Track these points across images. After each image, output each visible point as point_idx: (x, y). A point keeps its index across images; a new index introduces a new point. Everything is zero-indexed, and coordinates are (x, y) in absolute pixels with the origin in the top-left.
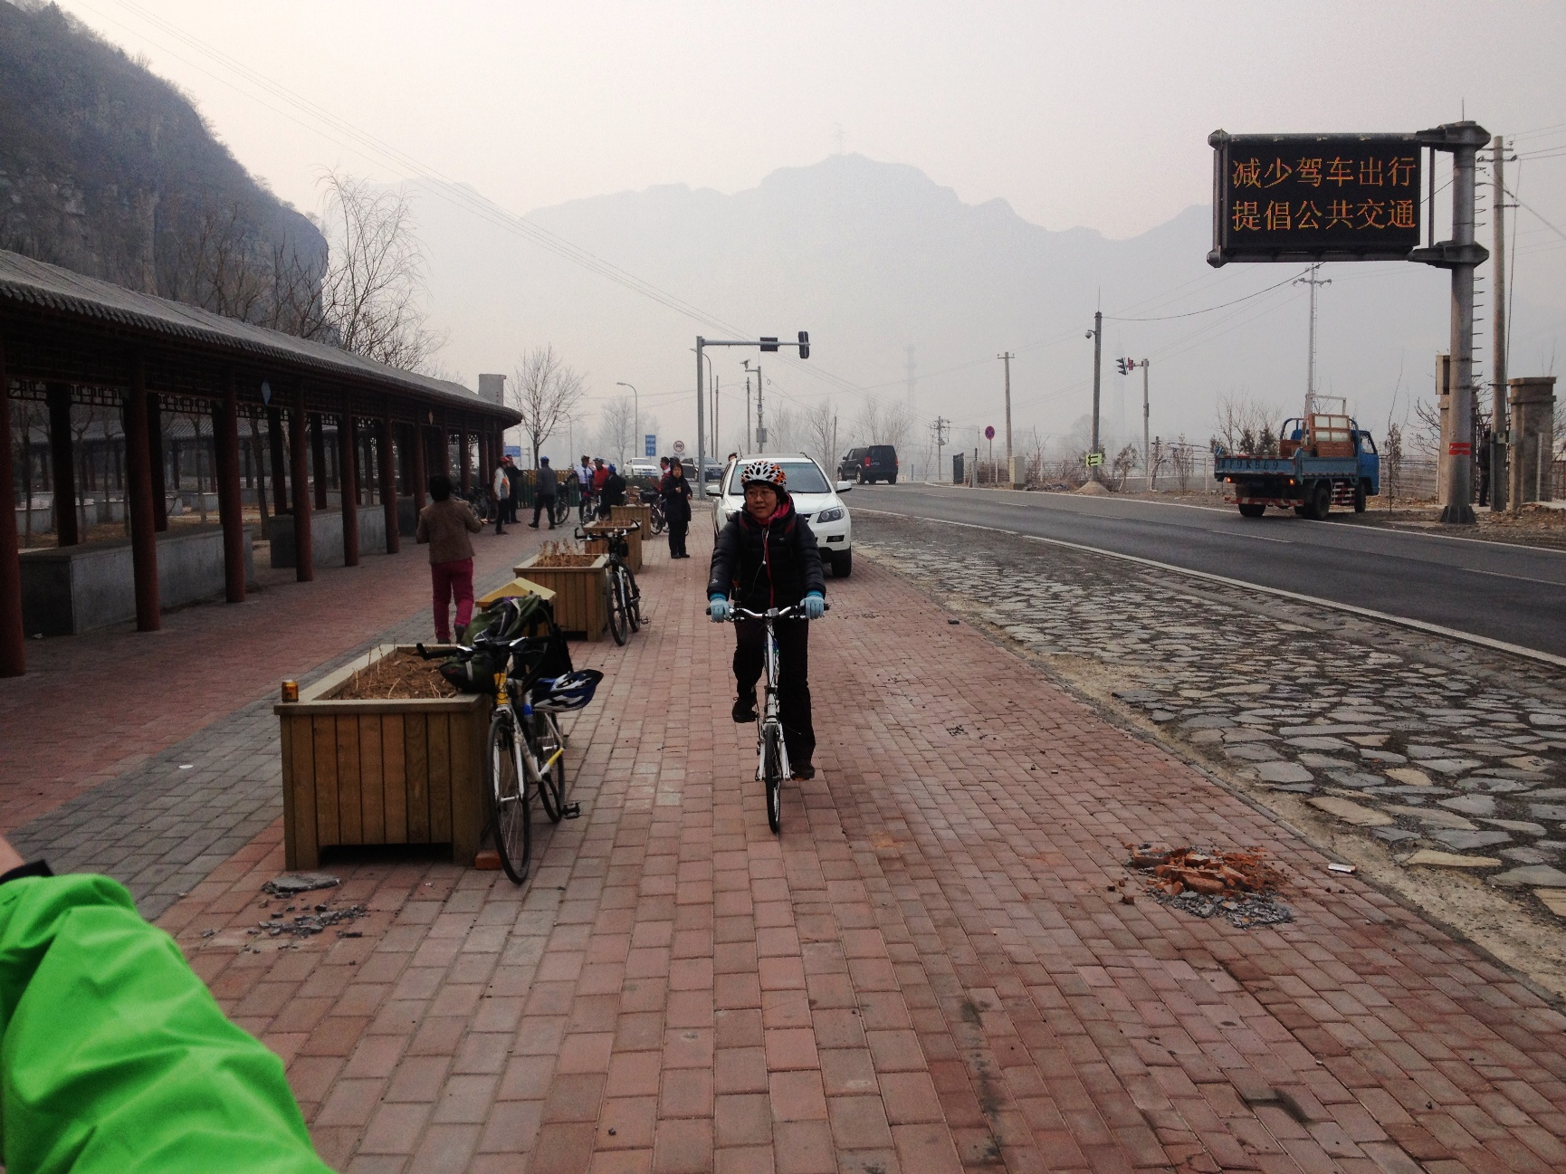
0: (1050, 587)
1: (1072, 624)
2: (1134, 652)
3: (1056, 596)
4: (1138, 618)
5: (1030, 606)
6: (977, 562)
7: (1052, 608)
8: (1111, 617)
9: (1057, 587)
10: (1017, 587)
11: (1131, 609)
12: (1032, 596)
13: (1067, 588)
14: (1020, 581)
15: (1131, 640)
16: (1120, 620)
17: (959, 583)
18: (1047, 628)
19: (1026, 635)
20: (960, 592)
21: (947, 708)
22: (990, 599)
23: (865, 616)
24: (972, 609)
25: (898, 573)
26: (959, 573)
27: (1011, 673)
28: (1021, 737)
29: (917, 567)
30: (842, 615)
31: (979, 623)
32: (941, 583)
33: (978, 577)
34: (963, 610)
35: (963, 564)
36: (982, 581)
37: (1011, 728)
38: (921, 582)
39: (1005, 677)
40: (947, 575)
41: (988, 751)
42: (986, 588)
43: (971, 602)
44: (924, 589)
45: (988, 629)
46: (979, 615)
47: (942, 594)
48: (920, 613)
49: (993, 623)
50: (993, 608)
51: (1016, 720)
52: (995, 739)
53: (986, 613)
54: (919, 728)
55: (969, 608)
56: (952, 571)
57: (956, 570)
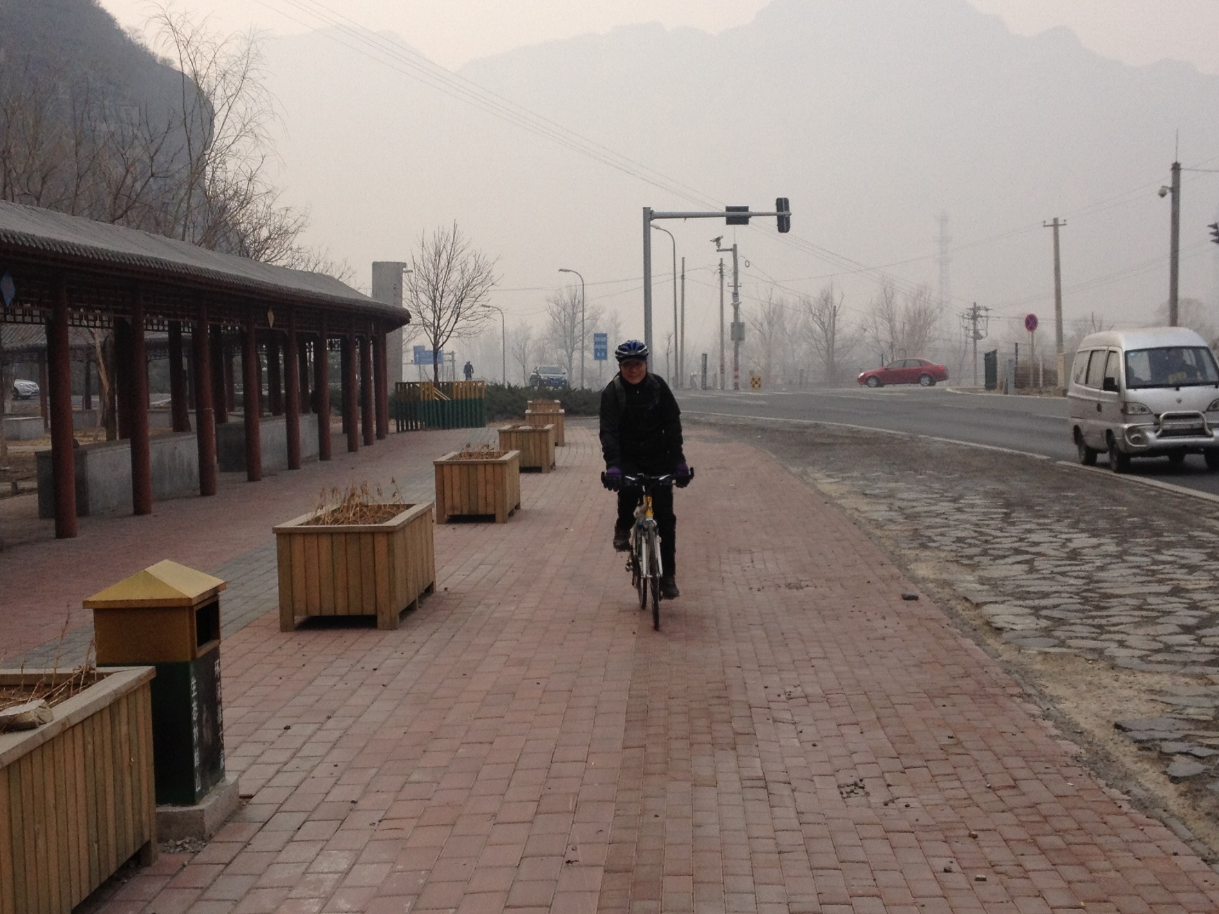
0: (1069, 540)
1: (1086, 600)
2: (1167, 648)
3: (1074, 555)
4: (1188, 591)
5: (1032, 570)
6: (978, 502)
7: (1063, 574)
8: (1146, 589)
9: (1081, 540)
10: (1021, 540)
11: (1180, 574)
12: (1039, 554)
13: (1095, 541)
14: (1030, 531)
15: (1166, 630)
16: (1158, 594)
17: (942, 535)
18: (1045, 608)
19: (1012, 619)
20: (937, 548)
21: (851, 747)
22: (976, 559)
23: (789, 586)
24: (945, 576)
25: (860, 519)
26: (946, 519)
27: (969, 684)
28: (952, 802)
29: (891, 510)
30: (756, 586)
31: (948, 597)
32: (916, 534)
33: (971, 524)
34: (932, 577)
35: (957, 506)
36: (976, 532)
37: (941, 785)
38: (887, 533)
39: (957, 690)
40: (929, 521)
41: (886, 832)
42: (977, 542)
43: (947, 564)
44: (888, 543)
45: (959, 608)
46: (953, 585)
47: (909, 552)
48: (869, 582)
49: (966, 599)
50: (977, 573)
51: (951, 771)
52: (907, 806)
53: (962, 582)
54: (794, 784)
55: (941, 574)
56: (938, 515)
57: (944, 513)
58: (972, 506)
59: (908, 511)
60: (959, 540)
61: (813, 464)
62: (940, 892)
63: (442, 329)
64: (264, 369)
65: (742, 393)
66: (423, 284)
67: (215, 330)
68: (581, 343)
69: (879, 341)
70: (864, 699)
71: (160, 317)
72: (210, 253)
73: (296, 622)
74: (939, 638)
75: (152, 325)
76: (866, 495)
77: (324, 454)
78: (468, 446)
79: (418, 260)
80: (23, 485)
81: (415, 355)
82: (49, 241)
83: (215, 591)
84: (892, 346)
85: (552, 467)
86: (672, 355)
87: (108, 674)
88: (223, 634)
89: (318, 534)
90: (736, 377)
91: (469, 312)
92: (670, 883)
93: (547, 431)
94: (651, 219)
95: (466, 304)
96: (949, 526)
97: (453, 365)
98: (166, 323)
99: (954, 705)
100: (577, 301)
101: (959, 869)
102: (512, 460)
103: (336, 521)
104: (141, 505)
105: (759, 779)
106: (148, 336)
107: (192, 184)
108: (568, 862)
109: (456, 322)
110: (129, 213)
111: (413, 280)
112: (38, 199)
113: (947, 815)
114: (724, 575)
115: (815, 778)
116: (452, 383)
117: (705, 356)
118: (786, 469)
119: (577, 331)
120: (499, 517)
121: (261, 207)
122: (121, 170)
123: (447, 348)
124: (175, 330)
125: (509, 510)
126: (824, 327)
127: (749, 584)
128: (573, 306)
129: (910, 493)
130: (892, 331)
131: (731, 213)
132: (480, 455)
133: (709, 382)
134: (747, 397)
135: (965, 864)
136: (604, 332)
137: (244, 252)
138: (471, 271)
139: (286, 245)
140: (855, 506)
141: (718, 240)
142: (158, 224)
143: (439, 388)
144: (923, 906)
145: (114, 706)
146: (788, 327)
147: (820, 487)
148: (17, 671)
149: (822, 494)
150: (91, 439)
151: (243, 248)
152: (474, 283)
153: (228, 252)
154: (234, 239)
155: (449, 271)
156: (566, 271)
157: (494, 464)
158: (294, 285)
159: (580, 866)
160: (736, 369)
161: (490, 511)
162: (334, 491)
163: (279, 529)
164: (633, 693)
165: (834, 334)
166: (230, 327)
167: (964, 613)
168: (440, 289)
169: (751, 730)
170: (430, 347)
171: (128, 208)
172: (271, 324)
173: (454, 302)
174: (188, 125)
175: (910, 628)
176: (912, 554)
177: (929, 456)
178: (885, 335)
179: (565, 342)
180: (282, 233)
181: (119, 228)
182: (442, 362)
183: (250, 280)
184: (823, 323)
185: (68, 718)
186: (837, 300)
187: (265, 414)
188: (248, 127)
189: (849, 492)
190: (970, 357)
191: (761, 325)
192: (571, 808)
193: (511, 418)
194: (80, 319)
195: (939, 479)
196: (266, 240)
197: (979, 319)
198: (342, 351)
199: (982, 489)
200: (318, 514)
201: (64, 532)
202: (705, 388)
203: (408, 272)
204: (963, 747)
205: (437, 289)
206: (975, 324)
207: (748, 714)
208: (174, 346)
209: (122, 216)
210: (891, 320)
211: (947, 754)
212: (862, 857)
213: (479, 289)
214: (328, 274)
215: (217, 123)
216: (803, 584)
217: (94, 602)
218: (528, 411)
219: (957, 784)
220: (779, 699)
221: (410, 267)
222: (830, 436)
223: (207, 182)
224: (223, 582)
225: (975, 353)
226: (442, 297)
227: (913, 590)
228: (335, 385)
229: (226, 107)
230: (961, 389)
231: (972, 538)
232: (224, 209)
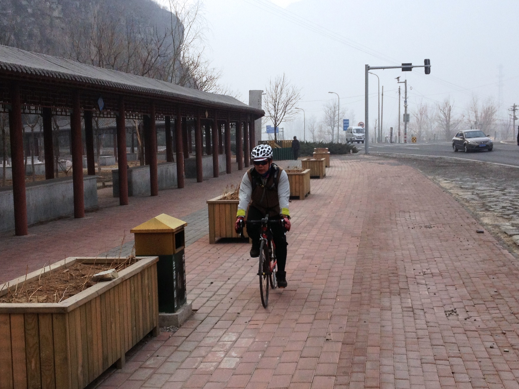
6: (513, 191)
20: (493, 211)
21: (451, 295)
22: (511, 216)
23: (426, 227)
24: (496, 223)
25: (459, 198)
26: (498, 198)
27: (505, 269)
28: (495, 319)
29: (473, 194)
30: (411, 226)
31: (497, 232)
32: (484, 205)
33: (510, 201)
34: (490, 223)
35: (503, 192)
36: (511, 204)
37: (491, 312)
38: (471, 204)
39: (500, 272)
40: (489, 199)
41: (465, 331)
42: (512, 208)
43: (497, 218)
44: (471, 209)
45: (502, 237)
46: (500, 227)
47: (481, 212)
48: (461, 225)
49: (505, 233)
50: (511, 222)
51: (496, 306)
52: (475, 320)
53: (504, 225)
54: (425, 310)
55: (494, 222)
56: (494, 197)
57: (497, 196)
58: (510, 193)
59: (480, 195)
60: (503, 207)
61: (439, 175)
62: (488, 356)
63: (278, 118)
64: (204, 136)
65: (408, 144)
66: (270, 99)
67: (184, 119)
68: (337, 123)
69: (470, 121)
70: (457, 275)
71: (162, 114)
72: (182, 88)
73: (216, 240)
74: (493, 250)
75: (159, 118)
76: (462, 188)
77: (228, 171)
78: (288, 167)
79: (268, 89)
80: (107, 184)
81: (267, 129)
82: (117, 84)
83: (183, 227)
84: (476, 123)
85: (324, 176)
86: (377, 128)
87: (140, 259)
88: (186, 245)
89: (225, 204)
90: (405, 137)
91: (289, 111)
92: (370, 350)
93: (322, 161)
94: (369, 70)
95: (288, 108)
96: (499, 202)
97: (283, 134)
98: (164, 117)
99: (498, 278)
100: (336, 105)
101: (497, 347)
102: (307, 173)
103: (232, 199)
104: (154, 192)
105: (410, 308)
106: (157, 122)
107: (175, 59)
108: (327, 340)
109: (284, 115)
110: (149, 72)
111: (266, 98)
112: (113, 66)
113: (493, 324)
114: (397, 222)
115: (435, 308)
116: (282, 141)
117: (392, 128)
118: (426, 177)
119: (336, 118)
120: (301, 197)
121: (203, 68)
122: (146, 54)
123: (280, 127)
124: (167, 120)
125: (305, 195)
126: (445, 115)
127: (408, 226)
128: (335, 108)
129: (482, 188)
130: (476, 117)
131: (404, 66)
132: (294, 171)
133: (393, 140)
134: (409, 146)
135: (500, 345)
136: (348, 119)
137: (196, 86)
138: (291, 93)
139: (213, 84)
140: (457, 193)
141: (398, 78)
142: (161, 76)
143: (277, 143)
144: (480, 362)
145: (142, 272)
146: (429, 116)
147: (441, 185)
148: (105, 258)
149: (442, 188)
150: (134, 165)
151: (195, 85)
152: (292, 99)
153: (189, 87)
154: (192, 82)
155: (281, 93)
156: (331, 93)
157: (299, 175)
158: (216, 100)
159: (332, 341)
160: (405, 134)
161: (297, 195)
162: (232, 186)
163: (209, 202)
164: (356, 271)
165: (449, 118)
166: (190, 118)
167: (504, 239)
168: (278, 101)
169: (407, 287)
170: (273, 126)
171: (149, 70)
172: (207, 116)
173: (283, 107)
174: (173, 35)
175: (480, 245)
176: (481, 213)
177: (492, 171)
178: (473, 119)
179: (331, 123)
180: (212, 79)
181: (146, 78)
182: (278, 132)
183: (198, 99)
184: (445, 114)
185: (124, 276)
186: (451, 104)
187: (204, 154)
188: (198, 35)
189: (454, 187)
190: (512, 128)
191: (417, 115)
192: (328, 318)
193: (307, 156)
194: (130, 116)
195: (495, 181)
196: (205, 82)
197: (516, 111)
198: (236, 128)
199: (514, 185)
200: (225, 196)
201: (123, 203)
202: (391, 142)
203: (264, 94)
204: (501, 296)
205: (276, 101)
206: (514, 113)
207: (407, 281)
208: (167, 126)
209: (146, 73)
210: (476, 112)
211: (494, 299)
212: (454, 341)
213: (294, 101)
214: (231, 96)
215: (185, 33)
216: (432, 226)
217: (134, 230)
218: (314, 153)
219: (498, 311)
220: (420, 274)
221: (264, 92)
222: (447, 162)
223: (181, 58)
224: (186, 223)
225: (514, 126)
226: (278, 105)
227: (481, 229)
228: (233, 142)
229: (189, 26)
230: (507, 142)
231: (510, 207)
232: (188, 69)
